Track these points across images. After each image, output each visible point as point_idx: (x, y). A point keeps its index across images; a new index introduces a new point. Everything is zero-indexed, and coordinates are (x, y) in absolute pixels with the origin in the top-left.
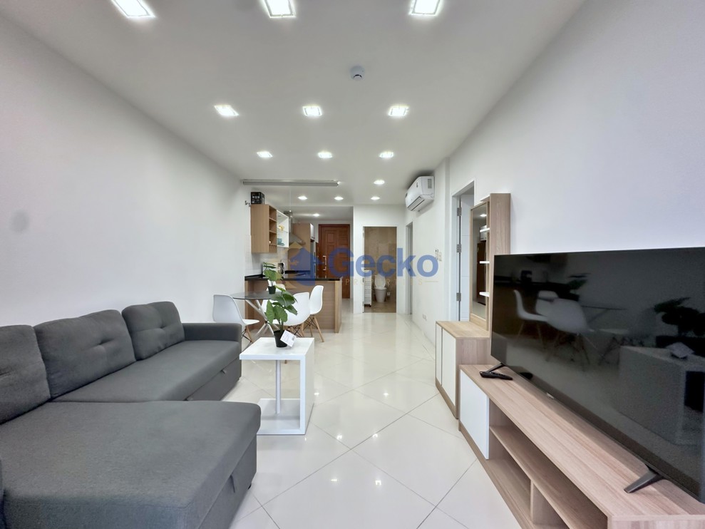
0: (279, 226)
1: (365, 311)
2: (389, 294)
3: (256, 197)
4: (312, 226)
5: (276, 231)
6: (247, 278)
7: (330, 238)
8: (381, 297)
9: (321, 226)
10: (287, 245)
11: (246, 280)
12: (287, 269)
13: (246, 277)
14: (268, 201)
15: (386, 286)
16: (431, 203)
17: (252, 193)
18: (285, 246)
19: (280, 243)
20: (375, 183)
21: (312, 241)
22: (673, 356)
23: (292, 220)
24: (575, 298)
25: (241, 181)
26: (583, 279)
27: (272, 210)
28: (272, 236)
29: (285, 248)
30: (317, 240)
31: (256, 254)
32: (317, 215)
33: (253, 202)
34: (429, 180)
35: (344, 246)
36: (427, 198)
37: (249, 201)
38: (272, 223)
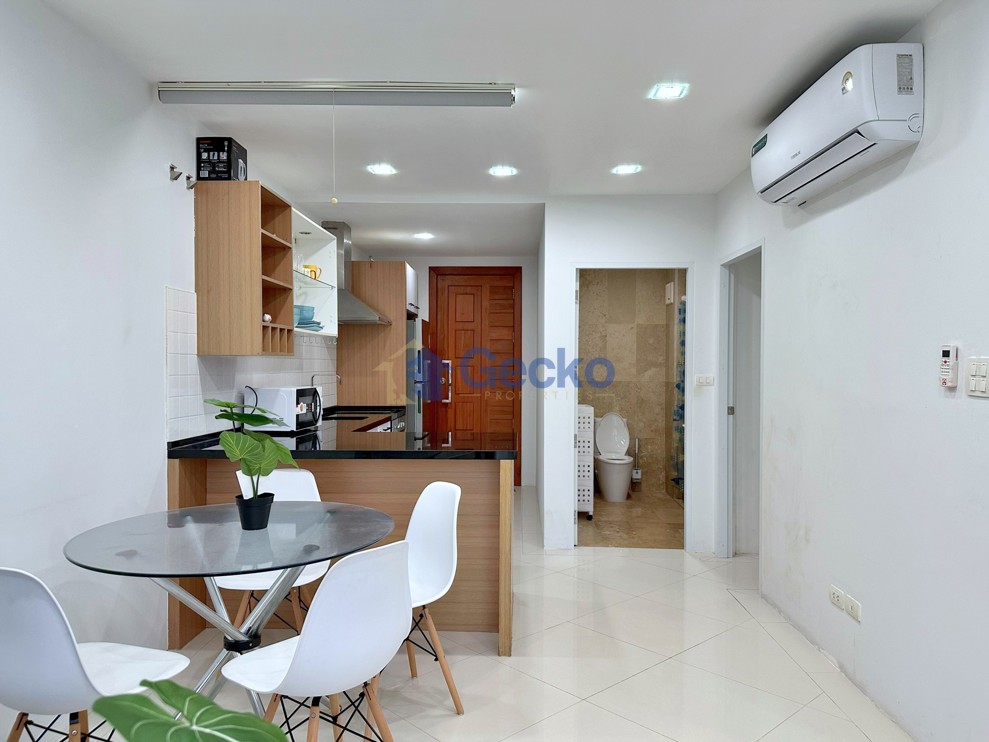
0: (299, 264)
1: (581, 542)
2: (638, 475)
3: (214, 156)
4: (410, 271)
5: (289, 278)
6: (176, 450)
7: (463, 306)
8: (617, 487)
9: (436, 273)
10: (333, 330)
11: (171, 455)
12: (332, 402)
13: (172, 445)
14: (262, 170)
15: (628, 453)
16: (903, 153)
17: (199, 141)
18: (322, 332)
19: (307, 322)
20: (651, 95)
21: (411, 316)
23: (348, 253)
25: (151, 86)
27: (273, 208)
28: (275, 295)
29: (327, 338)
30: (424, 314)
31: (215, 360)
32: (425, 237)
33: (205, 174)
34: (904, 60)
35: (505, 333)
36: (889, 133)
37: (188, 167)
38: (274, 252)
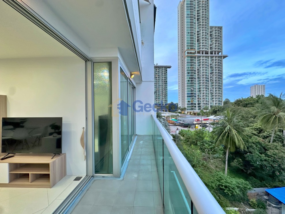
22: (54, 136)
24: (23, 127)
26: (26, 120)
